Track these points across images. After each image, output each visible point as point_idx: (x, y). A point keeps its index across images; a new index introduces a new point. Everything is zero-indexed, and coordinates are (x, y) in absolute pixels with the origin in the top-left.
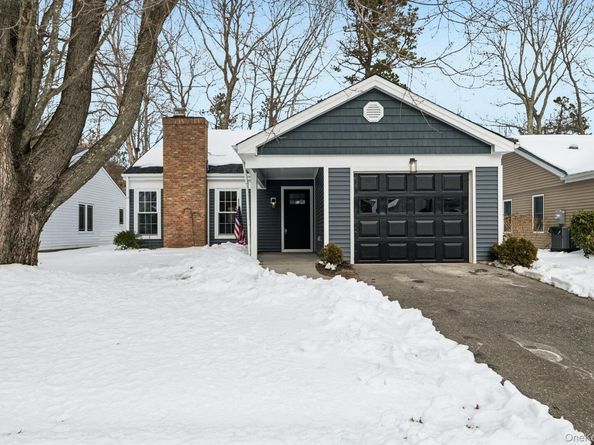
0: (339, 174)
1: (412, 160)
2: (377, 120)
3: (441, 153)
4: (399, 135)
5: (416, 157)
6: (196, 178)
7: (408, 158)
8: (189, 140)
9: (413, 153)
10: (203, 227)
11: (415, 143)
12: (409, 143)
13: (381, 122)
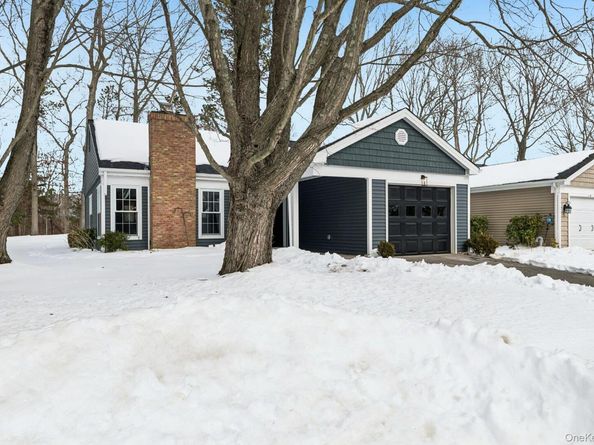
0: (379, 184)
1: (423, 177)
2: (403, 143)
3: (439, 173)
4: (416, 157)
5: (426, 175)
6: (187, 176)
7: (420, 174)
8: (179, 138)
9: (424, 171)
10: (194, 227)
11: (425, 163)
12: (421, 163)
13: (405, 146)
